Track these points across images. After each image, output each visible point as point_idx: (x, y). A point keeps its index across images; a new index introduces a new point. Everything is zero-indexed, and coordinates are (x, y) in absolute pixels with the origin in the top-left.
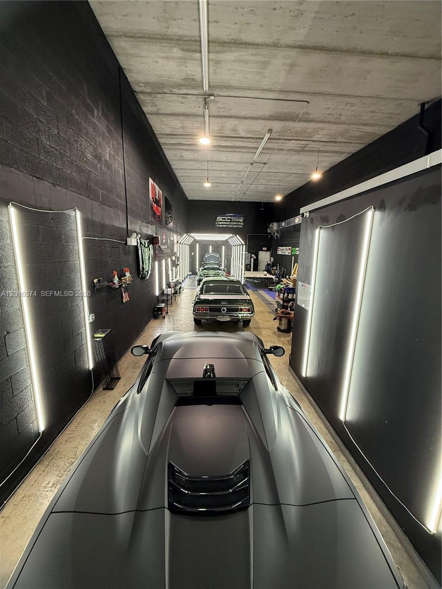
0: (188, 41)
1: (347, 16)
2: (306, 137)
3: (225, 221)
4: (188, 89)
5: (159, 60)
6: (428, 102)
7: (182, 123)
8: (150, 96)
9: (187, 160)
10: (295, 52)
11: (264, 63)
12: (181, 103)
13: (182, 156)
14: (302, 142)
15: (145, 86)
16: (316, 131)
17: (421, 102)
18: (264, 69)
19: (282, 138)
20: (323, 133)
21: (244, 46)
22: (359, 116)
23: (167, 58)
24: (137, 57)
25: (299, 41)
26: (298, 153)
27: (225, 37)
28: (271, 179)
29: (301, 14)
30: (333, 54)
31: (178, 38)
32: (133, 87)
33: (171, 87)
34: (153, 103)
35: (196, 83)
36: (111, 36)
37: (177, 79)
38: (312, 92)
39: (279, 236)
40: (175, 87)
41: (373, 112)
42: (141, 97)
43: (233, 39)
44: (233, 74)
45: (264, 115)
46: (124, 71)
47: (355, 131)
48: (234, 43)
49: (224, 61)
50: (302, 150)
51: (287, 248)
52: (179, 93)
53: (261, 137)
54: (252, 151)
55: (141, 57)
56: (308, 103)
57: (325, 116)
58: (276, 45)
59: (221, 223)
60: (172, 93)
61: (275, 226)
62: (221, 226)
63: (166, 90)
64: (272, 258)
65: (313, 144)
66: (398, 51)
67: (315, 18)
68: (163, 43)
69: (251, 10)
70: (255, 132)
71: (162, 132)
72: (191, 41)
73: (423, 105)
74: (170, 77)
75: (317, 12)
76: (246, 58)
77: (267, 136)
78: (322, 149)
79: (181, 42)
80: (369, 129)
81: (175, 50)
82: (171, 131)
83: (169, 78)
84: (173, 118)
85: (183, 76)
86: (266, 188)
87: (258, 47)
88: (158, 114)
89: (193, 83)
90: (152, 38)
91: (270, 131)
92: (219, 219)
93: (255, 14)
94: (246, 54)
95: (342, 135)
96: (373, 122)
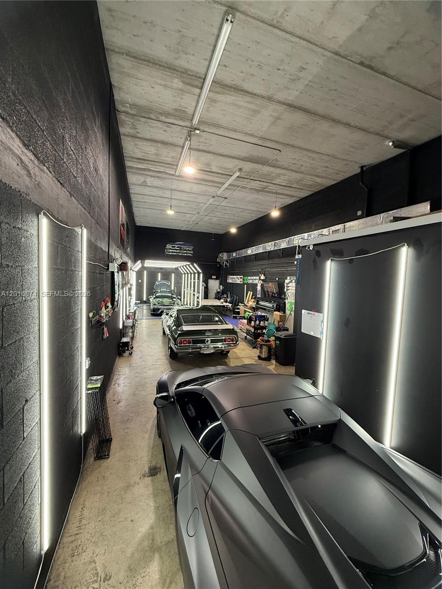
0: (192, 76)
1: (331, 90)
2: (269, 180)
3: (175, 249)
4: (176, 119)
5: (155, 86)
6: (365, 166)
7: (158, 150)
8: (133, 118)
9: (149, 186)
10: (283, 108)
11: (254, 111)
12: (164, 131)
13: (145, 181)
14: (264, 184)
15: (130, 107)
16: (279, 175)
17: (361, 165)
18: (253, 116)
19: (248, 177)
20: (284, 177)
21: (242, 93)
22: (316, 168)
23: (165, 86)
24: (133, 77)
25: (289, 100)
26: (258, 193)
27: (228, 82)
28: (226, 212)
29: (298, 79)
30: (312, 116)
31: (183, 70)
32: (116, 105)
33: (159, 114)
34: (134, 125)
35: (186, 115)
36: (112, 50)
37: (168, 108)
38: (286, 143)
39: (228, 265)
40: (163, 114)
41: (327, 167)
42: (122, 117)
43: (235, 85)
44: (224, 114)
45: (240, 156)
46: (113, 87)
47: (308, 180)
48: (234, 88)
49: (220, 102)
50: (262, 190)
51: (238, 277)
52: (165, 121)
53: (231, 174)
54: (218, 185)
55: (137, 78)
56: (280, 151)
57: (289, 164)
58: (270, 99)
59: (170, 251)
60: (159, 120)
61: (225, 256)
62: (171, 253)
63: (152, 115)
64: (221, 286)
65: (273, 186)
66: (357, 125)
67: (308, 85)
68: (167, 71)
69: (258, 65)
70: (226, 169)
71: (133, 155)
72: (196, 76)
73: (362, 167)
74: (162, 104)
75: (310, 81)
76: (241, 103)
77: (237, 174)
78: (279, 192)
79: (184, 75)
80: (319, 180)
81: (176, 80)
82: (143, 156)
83: (160, 105)
84: (148, 144)
85: (176, 106)
86: (219, 220)
87: (254, 96)
88: (134, 137)
89: (183, 115)
90: (156, 64)
91: (240, 170)
92: (169, 246)
93: (261, 69)
94: (242, 100)
95: (297, 183)
96: (324, 175)
